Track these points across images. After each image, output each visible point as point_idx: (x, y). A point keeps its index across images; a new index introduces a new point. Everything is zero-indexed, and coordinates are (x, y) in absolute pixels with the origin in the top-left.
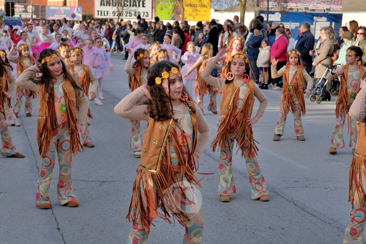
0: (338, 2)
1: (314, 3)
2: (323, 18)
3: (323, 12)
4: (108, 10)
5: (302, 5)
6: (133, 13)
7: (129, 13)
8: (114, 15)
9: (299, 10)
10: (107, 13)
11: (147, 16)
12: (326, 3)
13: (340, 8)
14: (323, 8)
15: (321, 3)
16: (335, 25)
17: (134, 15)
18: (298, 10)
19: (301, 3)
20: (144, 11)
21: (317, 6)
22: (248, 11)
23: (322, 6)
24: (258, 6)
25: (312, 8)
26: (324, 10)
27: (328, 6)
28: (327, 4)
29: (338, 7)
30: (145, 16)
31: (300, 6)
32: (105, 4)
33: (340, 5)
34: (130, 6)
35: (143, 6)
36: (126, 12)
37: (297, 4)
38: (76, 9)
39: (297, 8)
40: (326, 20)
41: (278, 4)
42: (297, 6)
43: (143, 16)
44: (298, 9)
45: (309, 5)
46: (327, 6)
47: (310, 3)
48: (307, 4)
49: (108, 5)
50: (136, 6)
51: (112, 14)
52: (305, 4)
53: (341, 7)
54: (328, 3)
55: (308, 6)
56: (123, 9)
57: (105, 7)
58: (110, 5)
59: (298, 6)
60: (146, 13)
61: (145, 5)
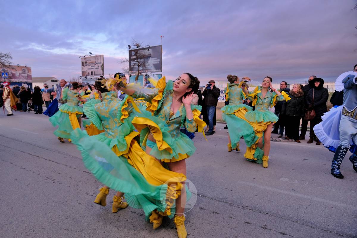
26: (25, 82)
27: (27, 80)
29: (30, 81)
41: (7, 79)
42: (15, 80)
45: (20, 80)
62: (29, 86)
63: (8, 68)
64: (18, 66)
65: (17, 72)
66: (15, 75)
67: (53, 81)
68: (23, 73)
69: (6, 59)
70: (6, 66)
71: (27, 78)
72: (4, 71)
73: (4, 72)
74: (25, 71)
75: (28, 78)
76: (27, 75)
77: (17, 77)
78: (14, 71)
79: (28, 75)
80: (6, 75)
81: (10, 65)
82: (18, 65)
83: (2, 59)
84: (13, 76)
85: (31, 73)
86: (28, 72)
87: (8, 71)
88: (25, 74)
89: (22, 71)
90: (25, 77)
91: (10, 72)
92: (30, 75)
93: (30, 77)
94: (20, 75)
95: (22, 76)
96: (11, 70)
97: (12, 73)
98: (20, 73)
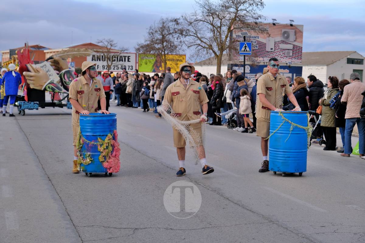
0: (298, 57)
2: (286, 70)
3: (285, 65)
4: (98, 65)
6: (120, 66)
7: (117, 67)
8: (103, 68)
10: (98, 67)
11: (132, 69)
12: (288, 58)
13: (300, 61)
14: (286, 62)
15: (284, 57)
16: (296, 75)
17: (121, 69)
18: (264, 64)
20: (129, 65)
22: (224, 64)
23: (285, 60)
24: (230, 60)
26: (287, 63)
29: (298, 61)
30: (130, 69)
31: (266, 60)
32: (96, 60)
33: (300, 59)
34: (117, 61)
35: (128, 61)
36: (114, 66)
37: (263, 58)
38: (70, 64)
39: (264, 62)
40: (288, 72)
41: (250, 59)
42: (264, 60)
43: (129, 69)
46: (289, 60)
49: (98, 60)
50: (122, 61)
51: (102, 68)
54: (290, 57)
56: (112, 64)
57: (96, 62)
58: (100, 60)
60: (131, 66)
61: (130, 60)
62: (295, 75)
63: (253, 29)
64: (274, 24)
65: (270, 37)
66: (266, 47)
67: (351, 61)
68: (283, 42)
69: (251, 8)
70: (248, 25)
71: (291, 54)
72: (244, 37)
73: (245, 40)
74: (288, 37)
75: (293, 53)
76: (291, 47)
77: (268, 52)
78: (265, 38)
79: (294, 45)
80: (248, 49)
81: (256, 23)
82: (275, 22)
83: (242, 7)
84: (261, 49)
85: (302, 42)
86: (296, 39)
87: (253, 36)
88: (287, 44)
89: (282, 37)
90: (286, 51)
91: (256, 39)
92: (298, 47)
93: (297, 52)
94: (276, 47)
95: (279, 50)
96: (258, 36)
97: (259, 41)
98: (277, 43)
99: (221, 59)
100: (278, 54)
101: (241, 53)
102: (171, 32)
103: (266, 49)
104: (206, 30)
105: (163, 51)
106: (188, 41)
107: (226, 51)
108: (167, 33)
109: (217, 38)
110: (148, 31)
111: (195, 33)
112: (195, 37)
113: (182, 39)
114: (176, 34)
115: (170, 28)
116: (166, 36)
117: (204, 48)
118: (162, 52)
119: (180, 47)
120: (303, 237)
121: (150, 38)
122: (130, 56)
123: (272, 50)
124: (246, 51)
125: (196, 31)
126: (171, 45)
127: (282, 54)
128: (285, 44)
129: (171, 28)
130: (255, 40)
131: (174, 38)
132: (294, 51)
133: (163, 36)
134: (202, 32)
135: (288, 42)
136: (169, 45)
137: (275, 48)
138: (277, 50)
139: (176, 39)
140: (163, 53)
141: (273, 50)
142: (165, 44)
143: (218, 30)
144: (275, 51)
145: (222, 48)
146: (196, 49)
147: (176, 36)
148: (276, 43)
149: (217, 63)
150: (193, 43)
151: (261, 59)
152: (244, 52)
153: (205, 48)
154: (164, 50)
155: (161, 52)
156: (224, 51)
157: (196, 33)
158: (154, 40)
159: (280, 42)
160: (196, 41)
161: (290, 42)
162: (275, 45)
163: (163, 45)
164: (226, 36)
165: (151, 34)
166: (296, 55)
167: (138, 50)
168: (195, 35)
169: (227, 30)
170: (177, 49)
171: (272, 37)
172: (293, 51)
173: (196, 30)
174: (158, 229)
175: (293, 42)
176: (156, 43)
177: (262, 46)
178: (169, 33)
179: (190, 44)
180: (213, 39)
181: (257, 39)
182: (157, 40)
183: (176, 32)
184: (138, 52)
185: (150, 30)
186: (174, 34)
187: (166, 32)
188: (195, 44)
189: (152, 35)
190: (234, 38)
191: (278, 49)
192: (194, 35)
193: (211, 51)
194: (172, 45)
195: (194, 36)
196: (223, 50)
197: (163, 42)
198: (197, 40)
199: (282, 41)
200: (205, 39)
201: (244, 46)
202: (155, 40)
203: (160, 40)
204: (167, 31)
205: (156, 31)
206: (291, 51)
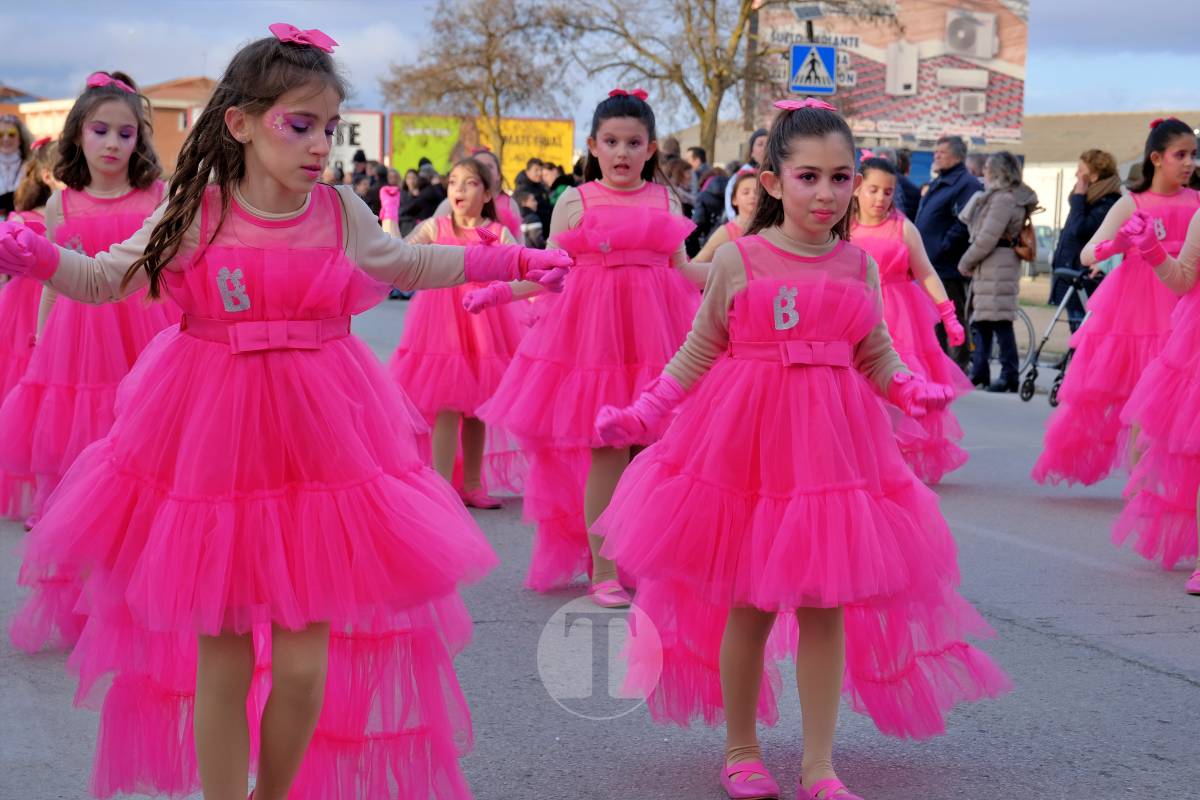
0: (1008, 119)
1: (932, 119)
5: (892, 127)
9: (882, 142)
12: (969, 121)
13: (1015, 136)
19: (889, 120)
21: (940, 129)
25: (924, 137)
27: (977, 131)
28: (974, 123)
29: (1008, 135)
31: (886, 129)
33: (1017, 127)
37: (876, 122)
39: (877, 135)
42: (876, 131)
44: (878, 139)
45: (916, 126)
46: (975, 128)
47: (920, 119)
48: (910, 123)
52: (901, 124)
53: (1017, 133)
54: (977, 120)
55: (913, 131)
59: (880, 129)
61: (357, 138)
65: (903, 42)
66: (884, 79)
68: (950, 60)
71: (981, 108)
72: (809, 24)
73: (810, 37)
74: (969, 42)
75: (988, 104)
76: (979, 78)
77: (893, 98)
78: (879, 44)
79: (994, 78)
80: (821, 70)
84: (866, 90)
85: (1022, 61)
86: (1001, 47)
87: (836, 39)
88: (966, 68)
89: (947, 43)
90: (964, 95)
91: (848, 48)
92: (1009, 82)
93: (1005, 97)
94: (925, 81)
95: (936, 91)
96: (854, 36)
97: (859, 56)
98: (928, 63)
99: (715, 120)
100: (929, 107)
101: (795, 88)
102: (522, 20)
103: (883, 88)
104: (657, 10)
105: (491, 95)
106: (587, 51)
107: (734, 87)
108: (504, 26)
109: (701, 39)
110: (431, 16)
111: (615, 18)
112: (614, 36)
113: (565, 48)
114: (539, 28)
115: (517, 9)
116: (503, 36)
117: (652, 76)
118: (485, 100)
119: (556, 76)
120: (1077, 645)
121: (440, 44)
122: (357, 125)
123: (907, 92)
124: (817, 77)
125: (619, 11)
126: (519, 75)
127: (946, 107)
128: (960, 67)
129: (520, 6)
130: (844, 51)
131: (533, 44)
132: (992, 95)
133: (491, 36)
134: (642, 16)
135: (967, 60)
136: (514, 71)
137: (922, 83)
138: (926, 93)
139: (539, 46)
140: (490, 102)
141: (913, 91)
142: (496, 67)
143: (704, 9)
144: (919, 93)
145: (719, 76)
146: (619, 79)
147: (539, 38)
148: (924, 64)
149: (702, 135)
150: (606, 55)
151: (868, 124)
152: (808, 84)
153: (655, 77)
154: (493, 92)
155: (481, 98)
156: (728, 86)
157: (620, 21)
158: (453, 51)
159: (939, 61)
160: (619, 49)
161: (975, 62)
162: (919, 72)
163: (490, 73)
164: (733, 32)
165: (444, 27)
166: (1000, 112)
167: (392, 89)
168: (617, 29)
169: (739, 9)
170: (546, 86)
171: (910, 42)
172: (989, 96)
173: (622, 7)
174: (527, 624)
175: (986, 60)
176: (464, 65)
177: (872, 73)
178: (514, 23)
179: (596, 60)
180: (686, 43)
181: (853, 49)
182: (466, 51)
183: (539, 23)
184: (394, 96)
185: (439, 11)
186: (531, 31)
187: (499, 22)
188: (616, 61)
189: (445, 32)
190: (763, 44)
191: (932, 87)
192: (611, 26)
193: (678, 90)
194: (525, 70)
195: (613, 31)
196: (724, 85)
197: (490, 61)
198: (624, 45)
199: (946, 56)
200: (656, 43)
201: (809, 58)
202: (460, 52)
203: (479, 51)
204: (506, 20)
205: (464, 19)
206: (982, 96)
